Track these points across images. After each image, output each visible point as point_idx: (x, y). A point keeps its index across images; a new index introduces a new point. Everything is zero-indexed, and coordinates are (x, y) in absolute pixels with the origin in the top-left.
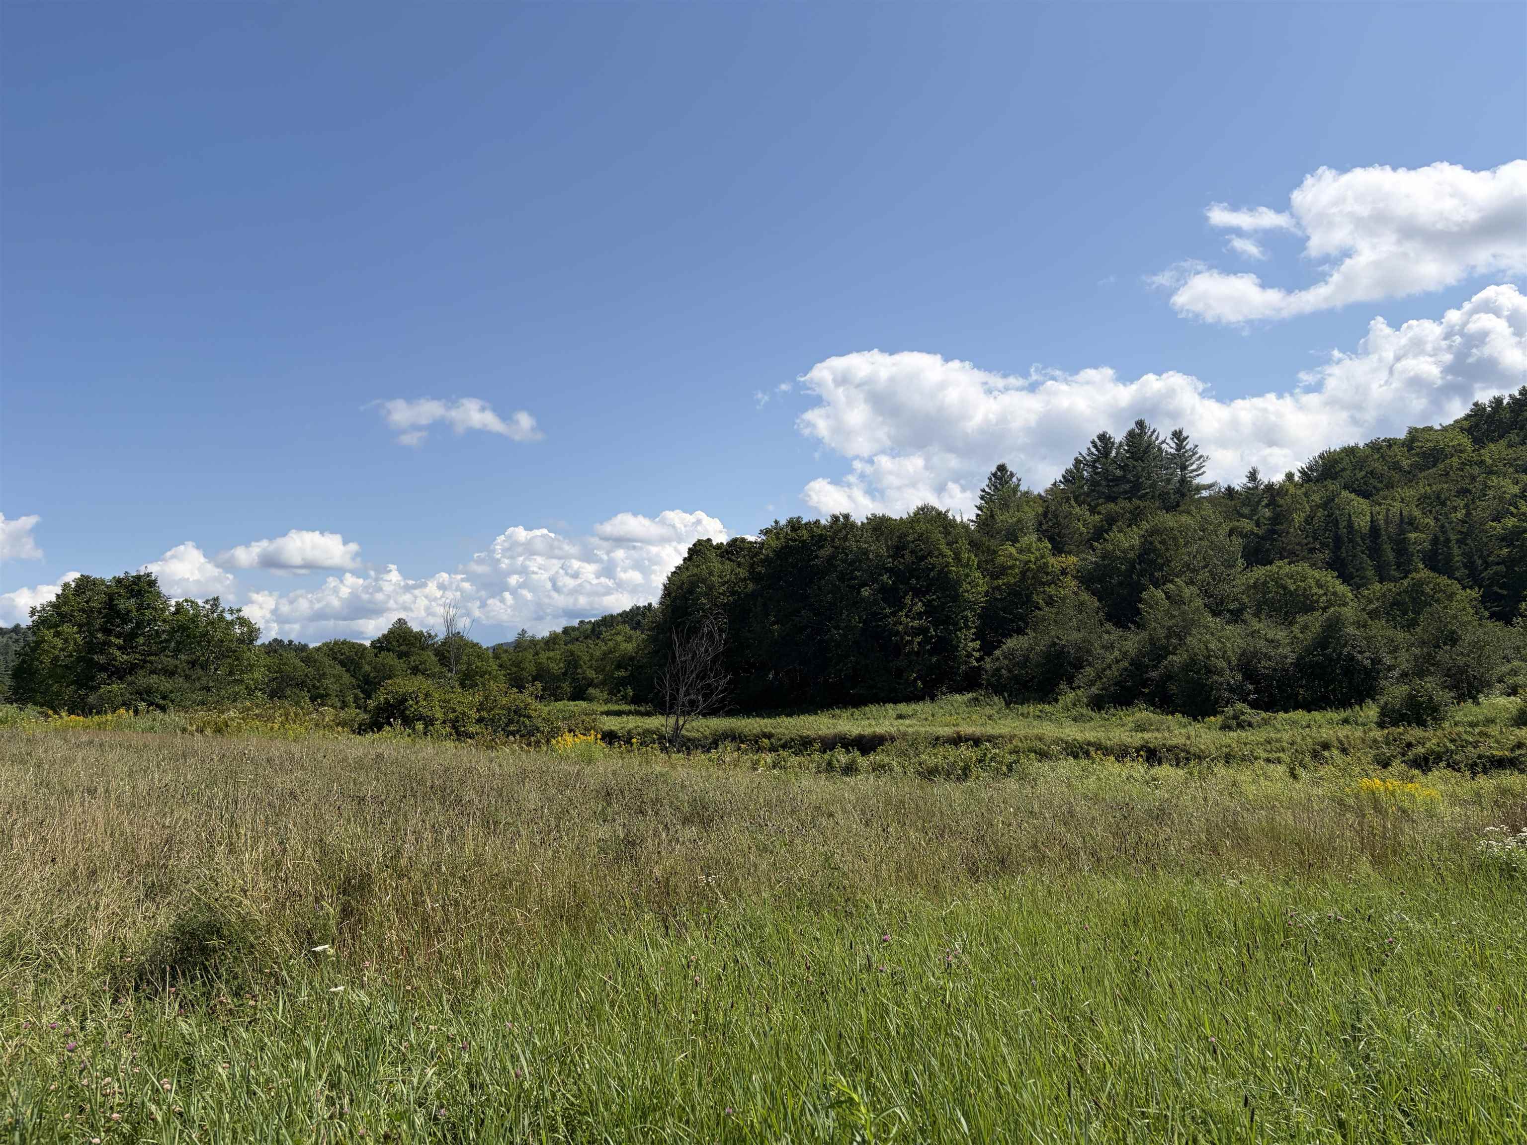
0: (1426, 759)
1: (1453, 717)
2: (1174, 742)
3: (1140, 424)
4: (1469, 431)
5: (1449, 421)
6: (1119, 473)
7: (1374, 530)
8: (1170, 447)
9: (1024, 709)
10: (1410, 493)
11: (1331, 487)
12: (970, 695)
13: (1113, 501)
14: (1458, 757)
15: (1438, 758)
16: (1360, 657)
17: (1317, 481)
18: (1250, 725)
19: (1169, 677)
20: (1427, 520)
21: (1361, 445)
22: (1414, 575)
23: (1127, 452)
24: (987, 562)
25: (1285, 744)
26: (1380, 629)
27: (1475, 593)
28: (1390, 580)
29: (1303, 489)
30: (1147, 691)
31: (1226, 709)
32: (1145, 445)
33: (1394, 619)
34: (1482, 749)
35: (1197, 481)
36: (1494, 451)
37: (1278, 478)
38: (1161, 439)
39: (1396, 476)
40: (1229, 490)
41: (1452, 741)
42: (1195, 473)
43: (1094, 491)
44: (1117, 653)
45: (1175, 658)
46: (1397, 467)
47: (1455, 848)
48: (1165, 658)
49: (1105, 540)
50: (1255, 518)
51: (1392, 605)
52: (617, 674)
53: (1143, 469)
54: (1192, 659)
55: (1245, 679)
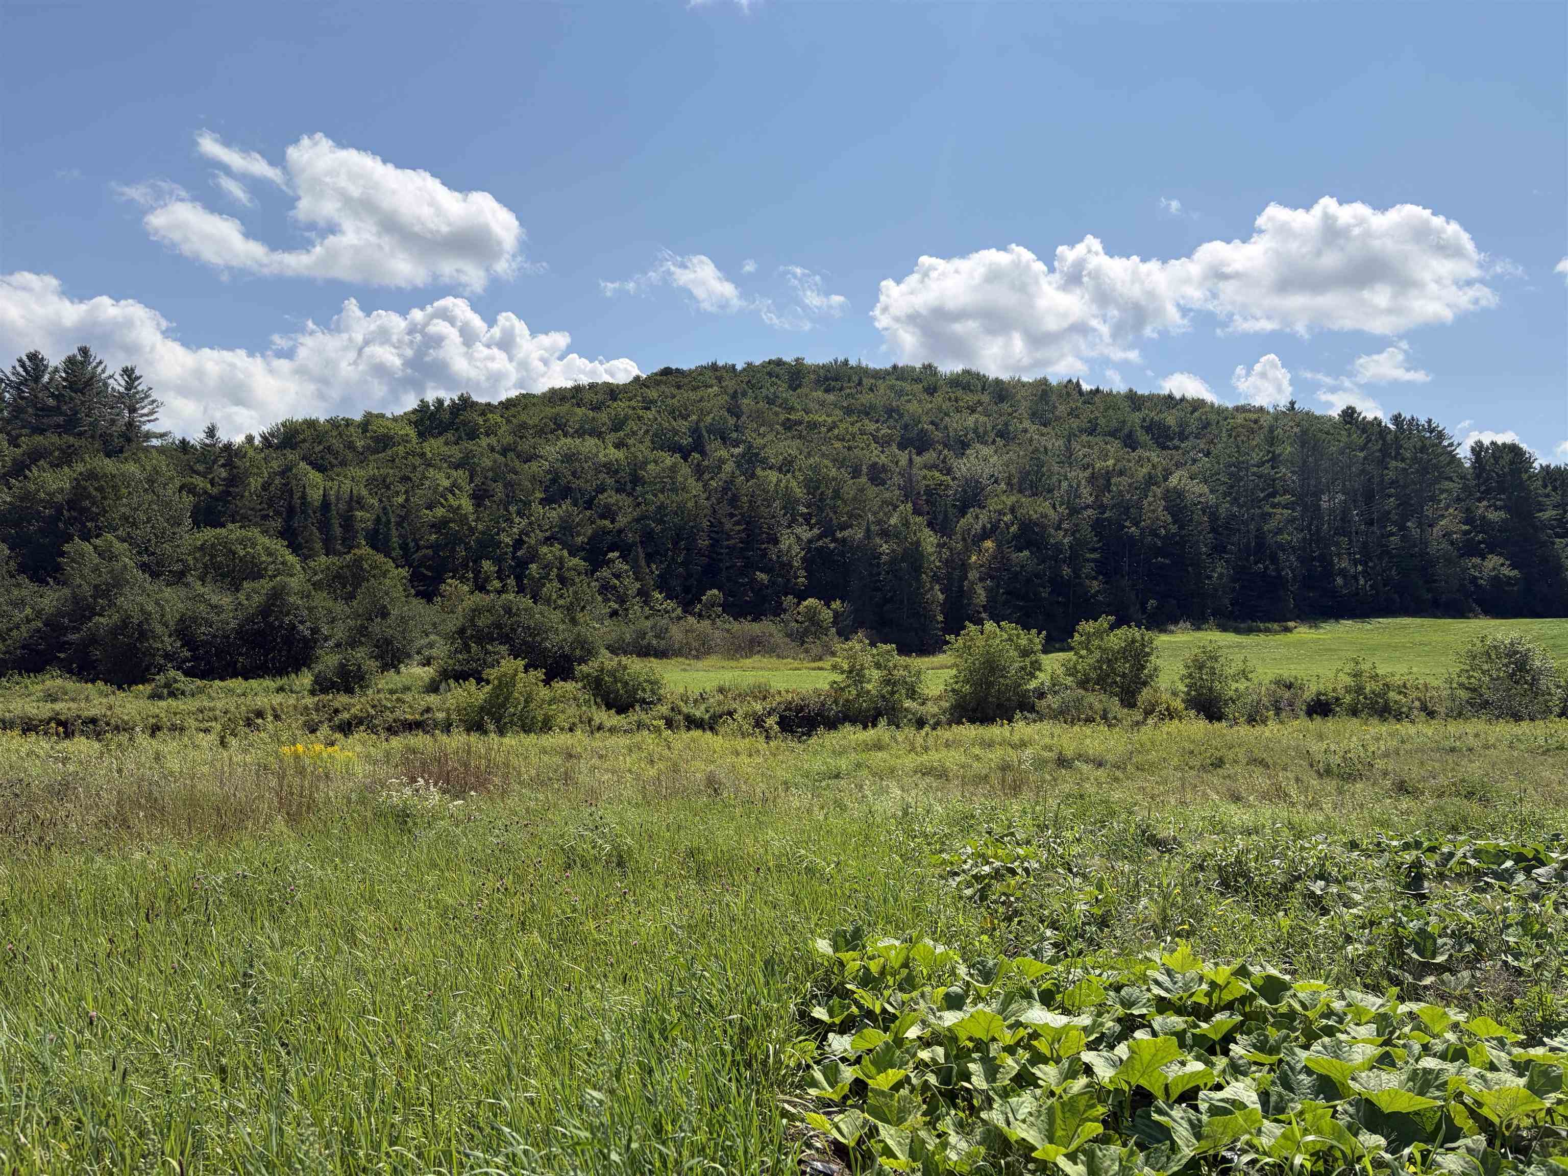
0: (349, 724)
1: (376, 684)
2: (93, 712)
3: (84, 351)
4: (416, 424)
5: (399, 411)
6: (51, 402)
7: (326, 505)
8: (118, 384)
10: (360, 473)
11: (290, 457)
13: (41, 434)
14: (376, 722)
15: (360, 723)
16: (300, 626)
17: (277, 448)
18: (183, 693)
19: (93, 640)
20: (372, 501)
21: (322, 420)
22: (356, 551)
23: (64, 379)
25: (218, 712)
26: (321, 600)
27: (404, 572)
28: (335, 554)
29: (263, 455)
30: (62, 655)
31: (157, 677)
32: (88, 376)
33: (335, 591)
34: (398, 713)
35: (146, 427)
36: (434, 446)
37: (238, 439)
38: (108, 373)
39: (350, 455)
40: (184, 442)
41: (373, 707)
42: (146, 418)
43: (16, 418)
44: (28, 611)
45: (102, 620)
46: (351, 446)
47: (362, 801)
48: (90, 619)
49: (26, 477)
50: (210, 476)
51: (335, 577)
53: (83, 403)
54: (124, 621)
55: (182, 646)
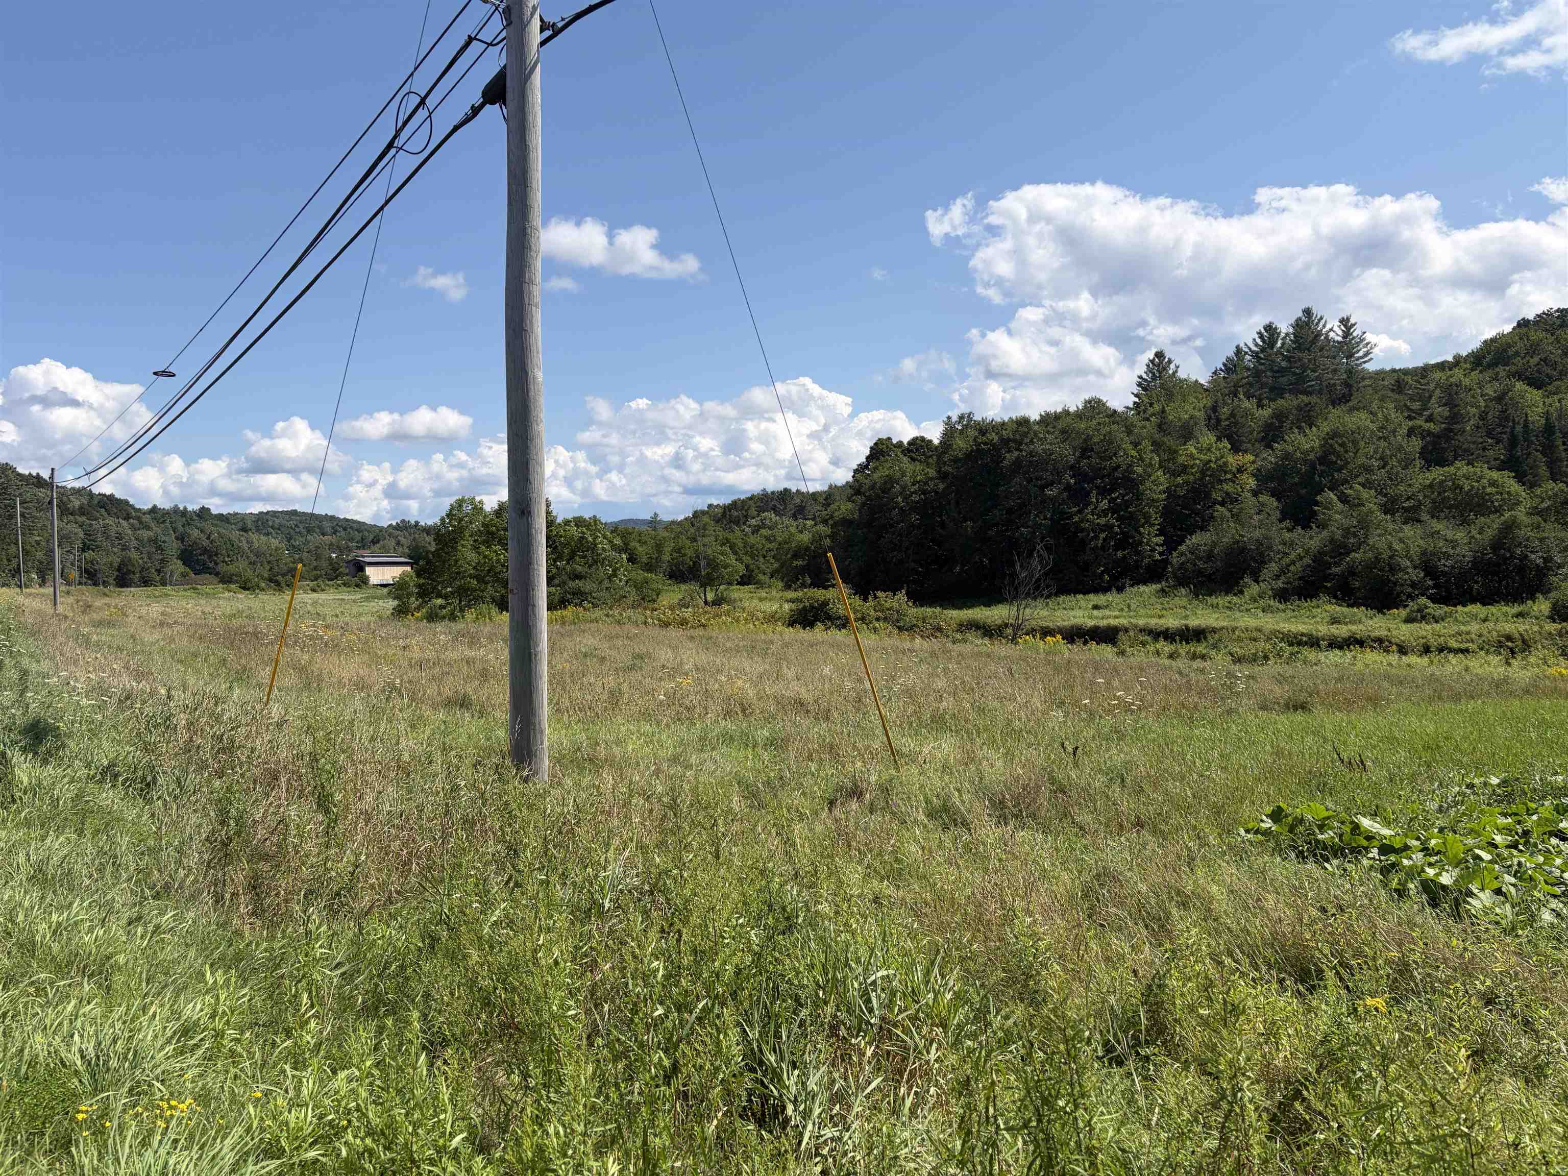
3: (1308, 312)
6: (1284, 364)
7: (1549, 429)
8: (1337, 335)
9: (1212, 600)
11: (1505, 377)
12: (1159, 586)
13: (1280, 396)
16: (1533, 557)
18: (1434, 618)
19: (1352, 572)
23: (1294, 342)
24: (1168, 460)
25: (1473, 636)
30: (1329, 585)
31: (1409, 603)
32: (1313, 335)
35: (1364, 368)
38: (1328, 327)
42: (1363, 361)
43: (1258, 381)
44: (1299, 550)
45: (1357, 556)
48: (1347, 555)
49: (1284, 441)
50: (1426, 413)
52: (795, 563)
53: (1310, 360)
54: (1376, 558)
55: (1425, 576)
